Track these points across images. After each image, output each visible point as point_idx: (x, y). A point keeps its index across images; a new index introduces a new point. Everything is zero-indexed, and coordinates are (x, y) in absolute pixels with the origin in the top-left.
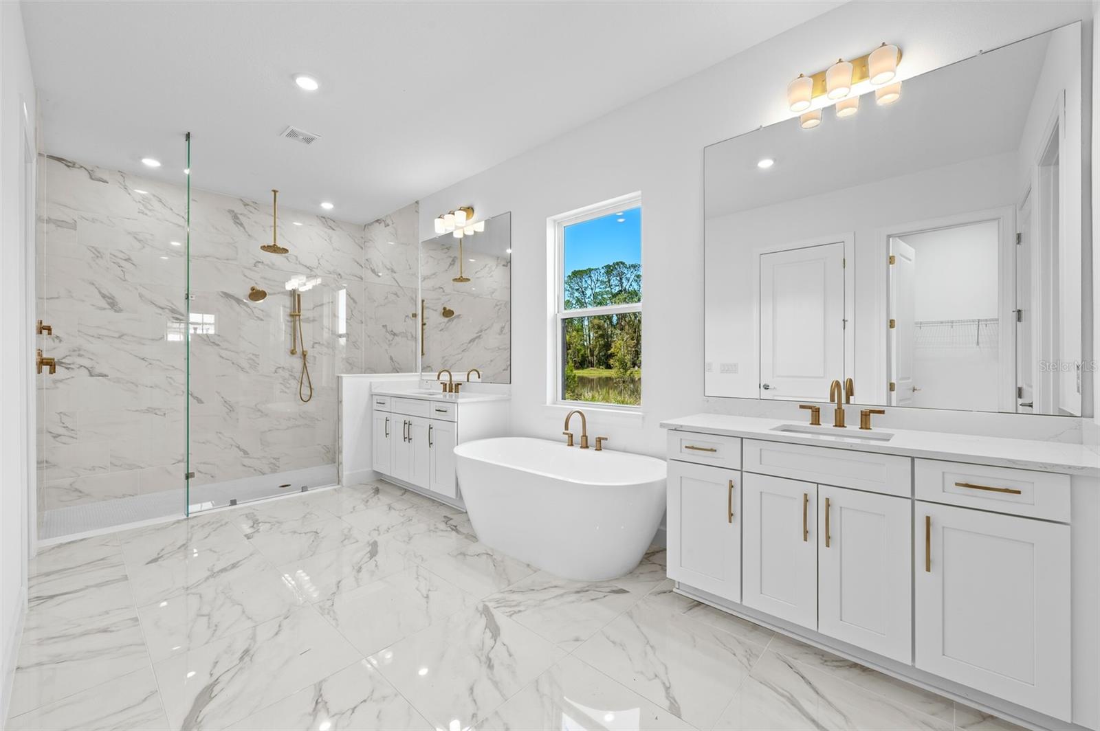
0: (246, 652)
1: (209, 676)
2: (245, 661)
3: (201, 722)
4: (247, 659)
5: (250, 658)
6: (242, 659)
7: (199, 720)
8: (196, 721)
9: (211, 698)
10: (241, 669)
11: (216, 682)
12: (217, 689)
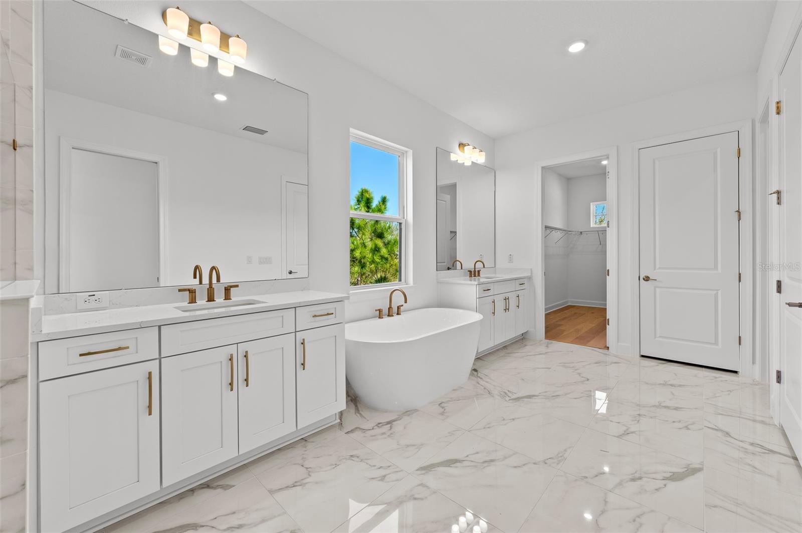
0: (633, 480)
1: (667, 485)
2: (639, 475)
3: (685, 468)
4: (637, 475)
5: (636, 474)
6: (640, 478)
7: (686, 469)
8: (688, 470)
9: (674, 473)
10: (646, 473)
11: (665, 479)
12: (668, 475)
